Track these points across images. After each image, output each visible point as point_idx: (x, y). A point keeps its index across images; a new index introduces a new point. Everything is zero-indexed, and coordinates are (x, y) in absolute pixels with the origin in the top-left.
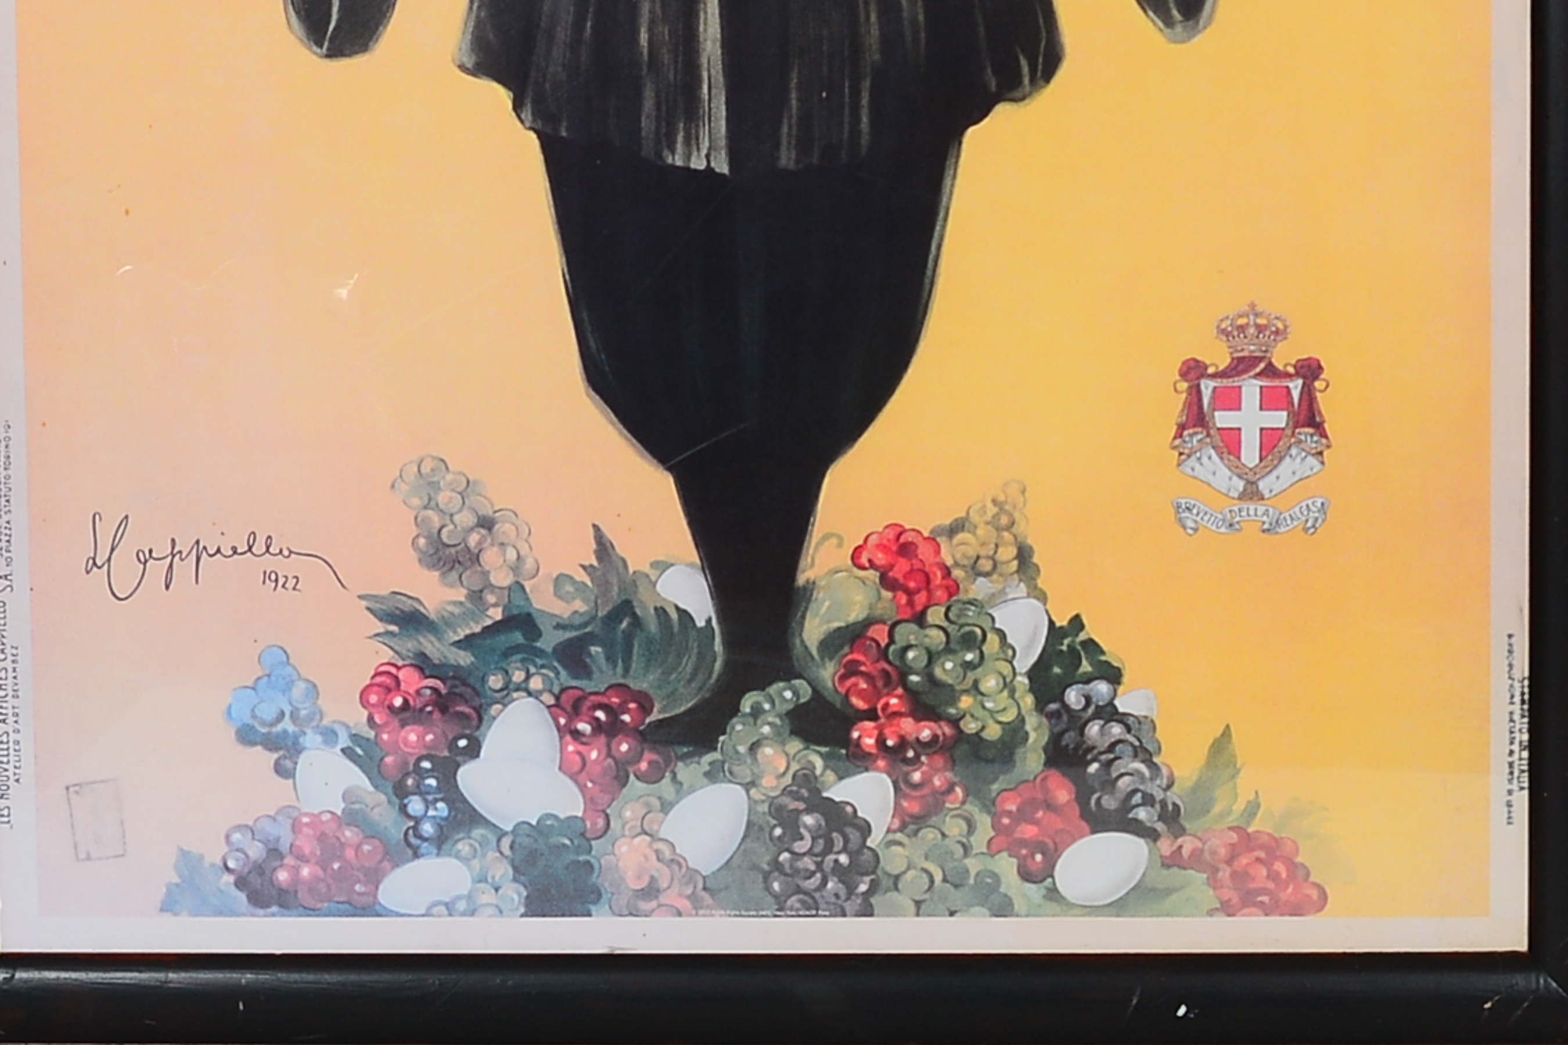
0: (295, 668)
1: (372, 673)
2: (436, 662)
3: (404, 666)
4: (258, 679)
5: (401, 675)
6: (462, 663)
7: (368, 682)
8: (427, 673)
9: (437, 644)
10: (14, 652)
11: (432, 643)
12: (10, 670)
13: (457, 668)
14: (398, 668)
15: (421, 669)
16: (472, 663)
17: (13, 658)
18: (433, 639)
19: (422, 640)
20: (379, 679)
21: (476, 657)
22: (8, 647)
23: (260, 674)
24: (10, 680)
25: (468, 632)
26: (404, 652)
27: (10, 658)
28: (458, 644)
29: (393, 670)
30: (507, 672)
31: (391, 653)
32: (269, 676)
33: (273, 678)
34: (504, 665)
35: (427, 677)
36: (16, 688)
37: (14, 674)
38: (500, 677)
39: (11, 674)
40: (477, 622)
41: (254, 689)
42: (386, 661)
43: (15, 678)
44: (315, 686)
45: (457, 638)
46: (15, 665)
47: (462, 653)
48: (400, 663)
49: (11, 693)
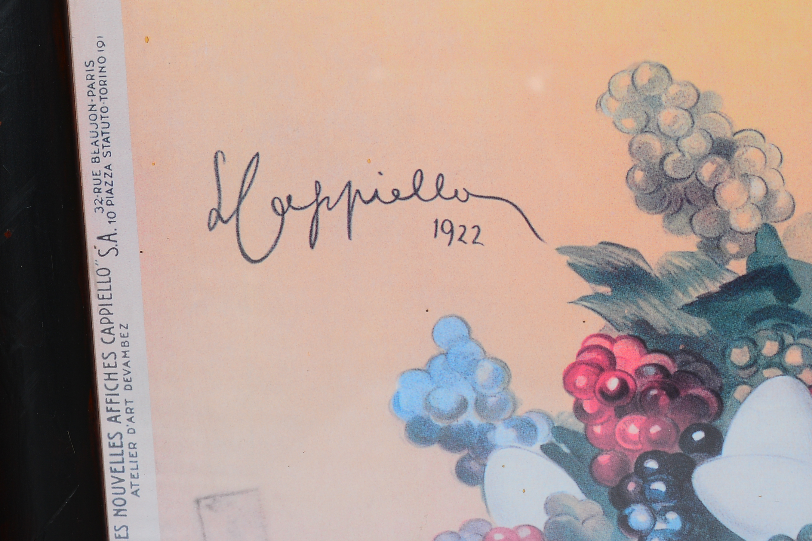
0: (479, 345)
1: (579, 347)
2: (662, 331)
3: (620, 338)
4: (433, 358)
5: (617, 349)
6: (696, 332)
7: (574, 360)
8: (650, 346)
9: (662, 309)
10: (124, 331)
11: (655, 307)
12: (120, 355)
13: (689, 339)
14: (613, 341)
15: (642, 342)
16: (709, 332)
17: (124, 340)
18: (656, 302)
19: (642, 303)
20: (587, 356)
21: (713, 325)
22: (116, 325)
23: (435, 352)
24: (120, 368)
25: (702, 291)
26: (620, 320)
27: (119, 340)
28: (690, 308)
29: (606, 344)
30: (755, 343)
31: (603, 322)
32: (446, 354)
33: (451, 357)
34: (750, 334)
35: (649, 352)
36: (128, 377)
37: (126, 360)
38: (746, 348)
39: (121, 361)
40: (714, 279)
41: (427, 372)
42: (596, 332)
43: (126, 364)
44: (505, 367)
45: (688, 300)
46: (125, 349)
47: (695, 320)
48: (614, 334)
49: (122, 384)
